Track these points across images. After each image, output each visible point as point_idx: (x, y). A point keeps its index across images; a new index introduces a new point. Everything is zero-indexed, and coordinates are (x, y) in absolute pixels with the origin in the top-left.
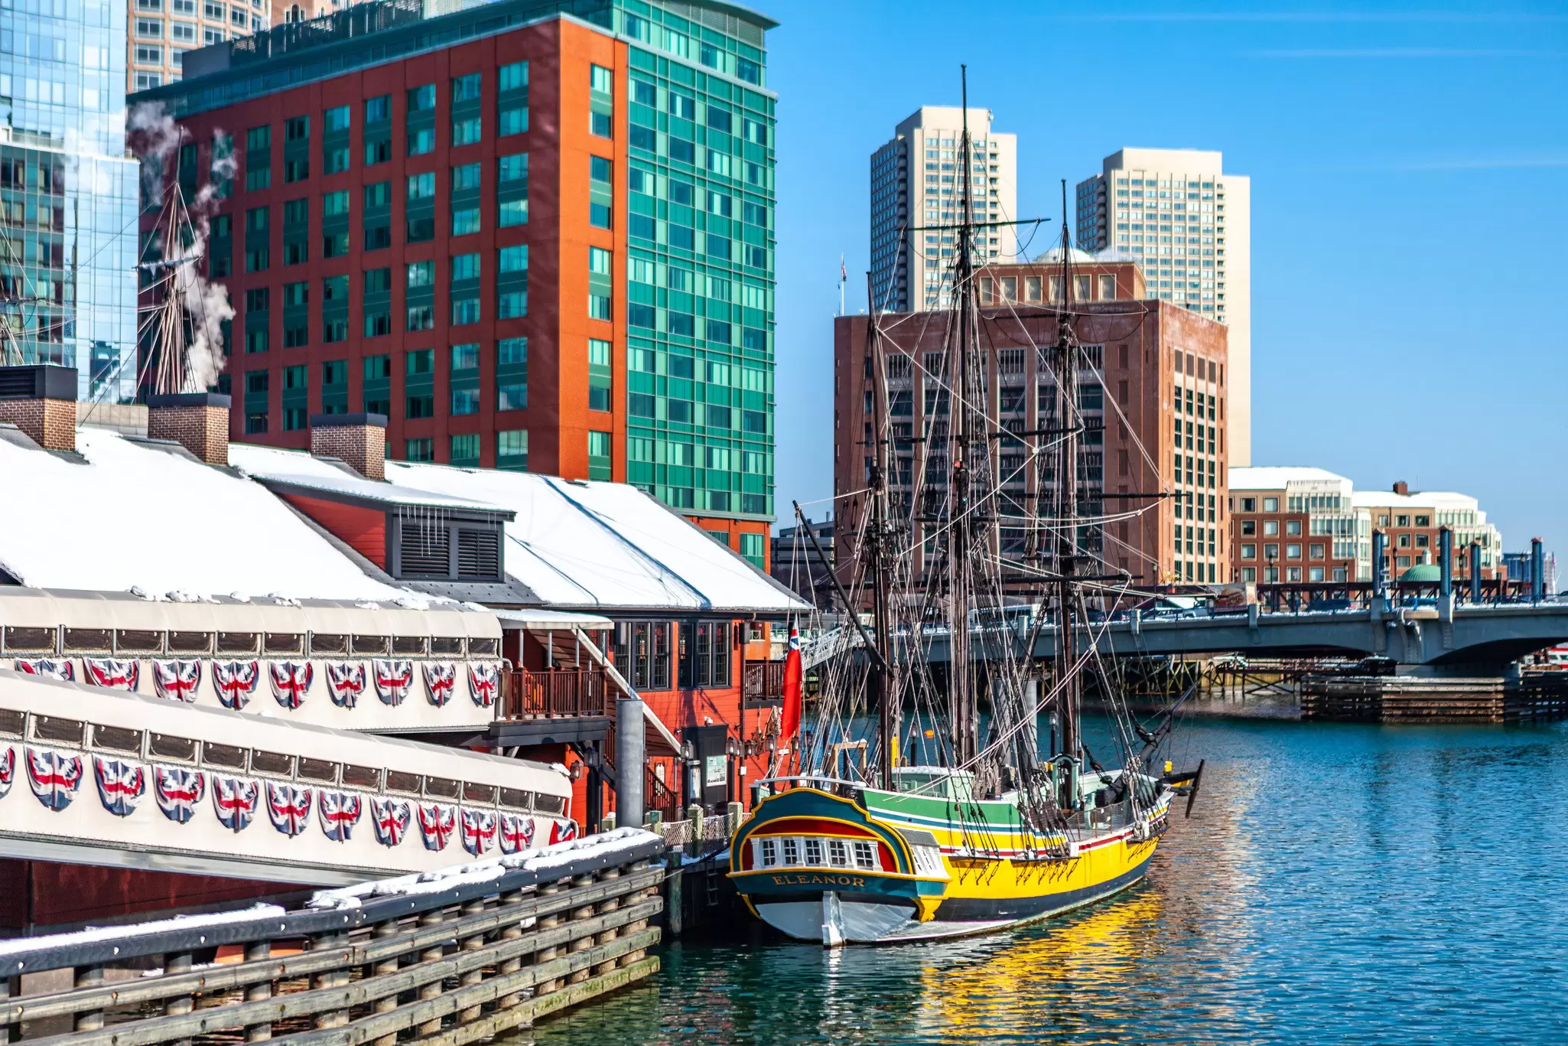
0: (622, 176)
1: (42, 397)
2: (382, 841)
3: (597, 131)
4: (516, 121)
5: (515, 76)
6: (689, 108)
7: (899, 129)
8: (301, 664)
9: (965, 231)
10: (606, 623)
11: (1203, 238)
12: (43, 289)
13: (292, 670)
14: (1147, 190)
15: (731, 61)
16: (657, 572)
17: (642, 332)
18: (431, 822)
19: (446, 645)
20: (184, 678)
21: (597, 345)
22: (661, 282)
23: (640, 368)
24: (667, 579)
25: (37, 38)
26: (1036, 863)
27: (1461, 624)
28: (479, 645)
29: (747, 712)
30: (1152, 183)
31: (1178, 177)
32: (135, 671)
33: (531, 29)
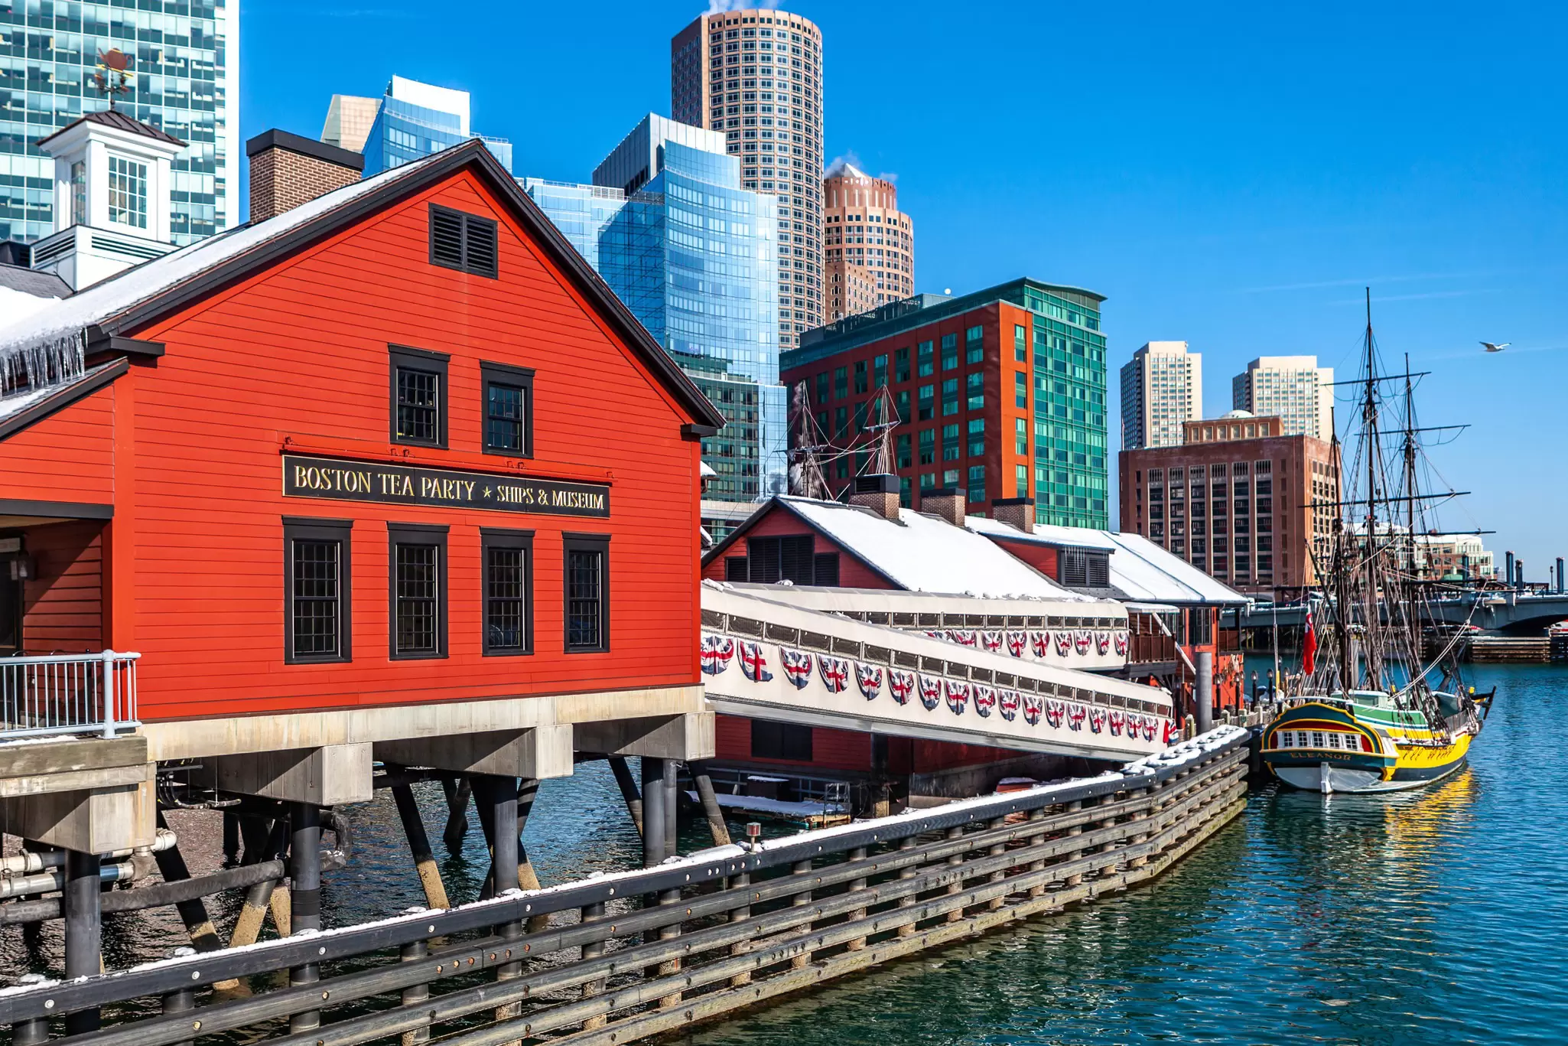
0: (1031, 381)
1: (884, 492)
2: (1094, 731)
3: (1018, 358)
4: (977, 356)
5: (974, 334)
6: (1063, 345)
7: (1136, 355)
8: (1044, 633)
9: (1370, 383)
10: (1175, 610)
11: (1306, 402)
12: (743, 451)
13: (1040, 636)
14: (1273, 378)
15: (1083, 319)
16: (1175, 582)
17: (1043, 460)
18: (1114, 720)
19: (1104, 622)
20: (995, 641)
21: (1020, 468)
22: (1051, 435)
23: (1041, 479)
24: (1179, 584)
25: (737, 331)
26: (1437, 747)
27: (1520, 606)
28: (1119, 622)
29: (1220, 658)
30: (1277, 375)
31: (1292, 370)
32: (974, 637)
33: (984, 309)
